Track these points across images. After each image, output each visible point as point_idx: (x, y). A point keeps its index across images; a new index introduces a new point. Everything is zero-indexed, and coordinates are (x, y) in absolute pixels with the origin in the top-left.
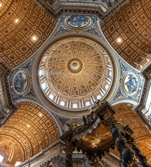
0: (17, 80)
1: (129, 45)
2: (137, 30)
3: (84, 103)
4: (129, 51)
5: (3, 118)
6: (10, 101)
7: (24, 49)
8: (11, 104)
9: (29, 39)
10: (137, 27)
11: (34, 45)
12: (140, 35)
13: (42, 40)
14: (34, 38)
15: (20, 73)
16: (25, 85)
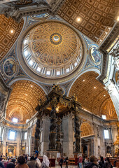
0: (7, 67)
1: (88, 22)
2: (92, 6)
3: (65, 70)
4: (90, 27)
5: (4, 100)
6: (5, 86)
7: (6, 42)
8: (6, 88)
9: (8, 32)
10: (92, 3)
11: (13, 37)
12: (97, 9)
13: (18, 32)
14: (12, 32)
15: (8, 61)
16: (14, 69)
